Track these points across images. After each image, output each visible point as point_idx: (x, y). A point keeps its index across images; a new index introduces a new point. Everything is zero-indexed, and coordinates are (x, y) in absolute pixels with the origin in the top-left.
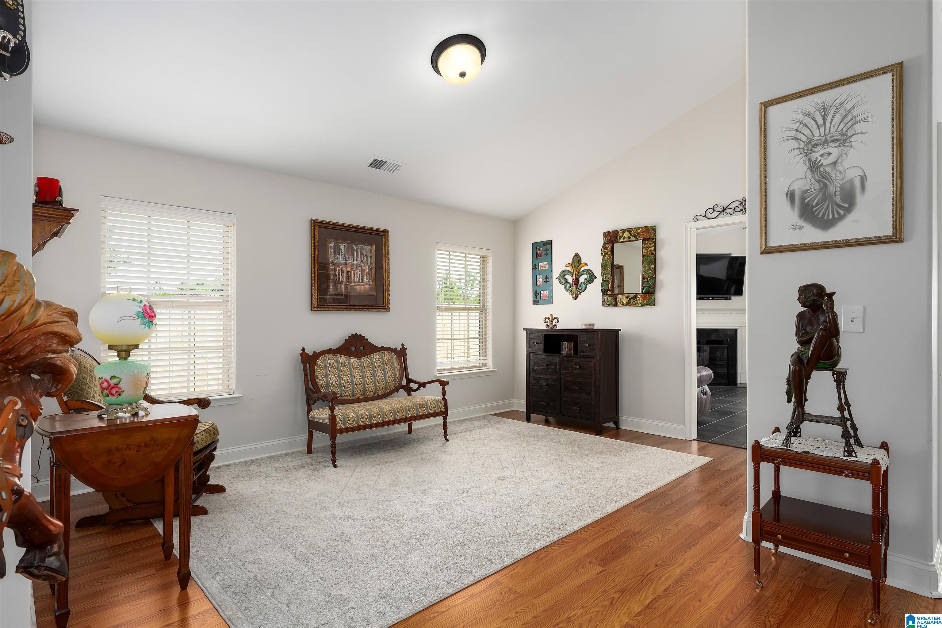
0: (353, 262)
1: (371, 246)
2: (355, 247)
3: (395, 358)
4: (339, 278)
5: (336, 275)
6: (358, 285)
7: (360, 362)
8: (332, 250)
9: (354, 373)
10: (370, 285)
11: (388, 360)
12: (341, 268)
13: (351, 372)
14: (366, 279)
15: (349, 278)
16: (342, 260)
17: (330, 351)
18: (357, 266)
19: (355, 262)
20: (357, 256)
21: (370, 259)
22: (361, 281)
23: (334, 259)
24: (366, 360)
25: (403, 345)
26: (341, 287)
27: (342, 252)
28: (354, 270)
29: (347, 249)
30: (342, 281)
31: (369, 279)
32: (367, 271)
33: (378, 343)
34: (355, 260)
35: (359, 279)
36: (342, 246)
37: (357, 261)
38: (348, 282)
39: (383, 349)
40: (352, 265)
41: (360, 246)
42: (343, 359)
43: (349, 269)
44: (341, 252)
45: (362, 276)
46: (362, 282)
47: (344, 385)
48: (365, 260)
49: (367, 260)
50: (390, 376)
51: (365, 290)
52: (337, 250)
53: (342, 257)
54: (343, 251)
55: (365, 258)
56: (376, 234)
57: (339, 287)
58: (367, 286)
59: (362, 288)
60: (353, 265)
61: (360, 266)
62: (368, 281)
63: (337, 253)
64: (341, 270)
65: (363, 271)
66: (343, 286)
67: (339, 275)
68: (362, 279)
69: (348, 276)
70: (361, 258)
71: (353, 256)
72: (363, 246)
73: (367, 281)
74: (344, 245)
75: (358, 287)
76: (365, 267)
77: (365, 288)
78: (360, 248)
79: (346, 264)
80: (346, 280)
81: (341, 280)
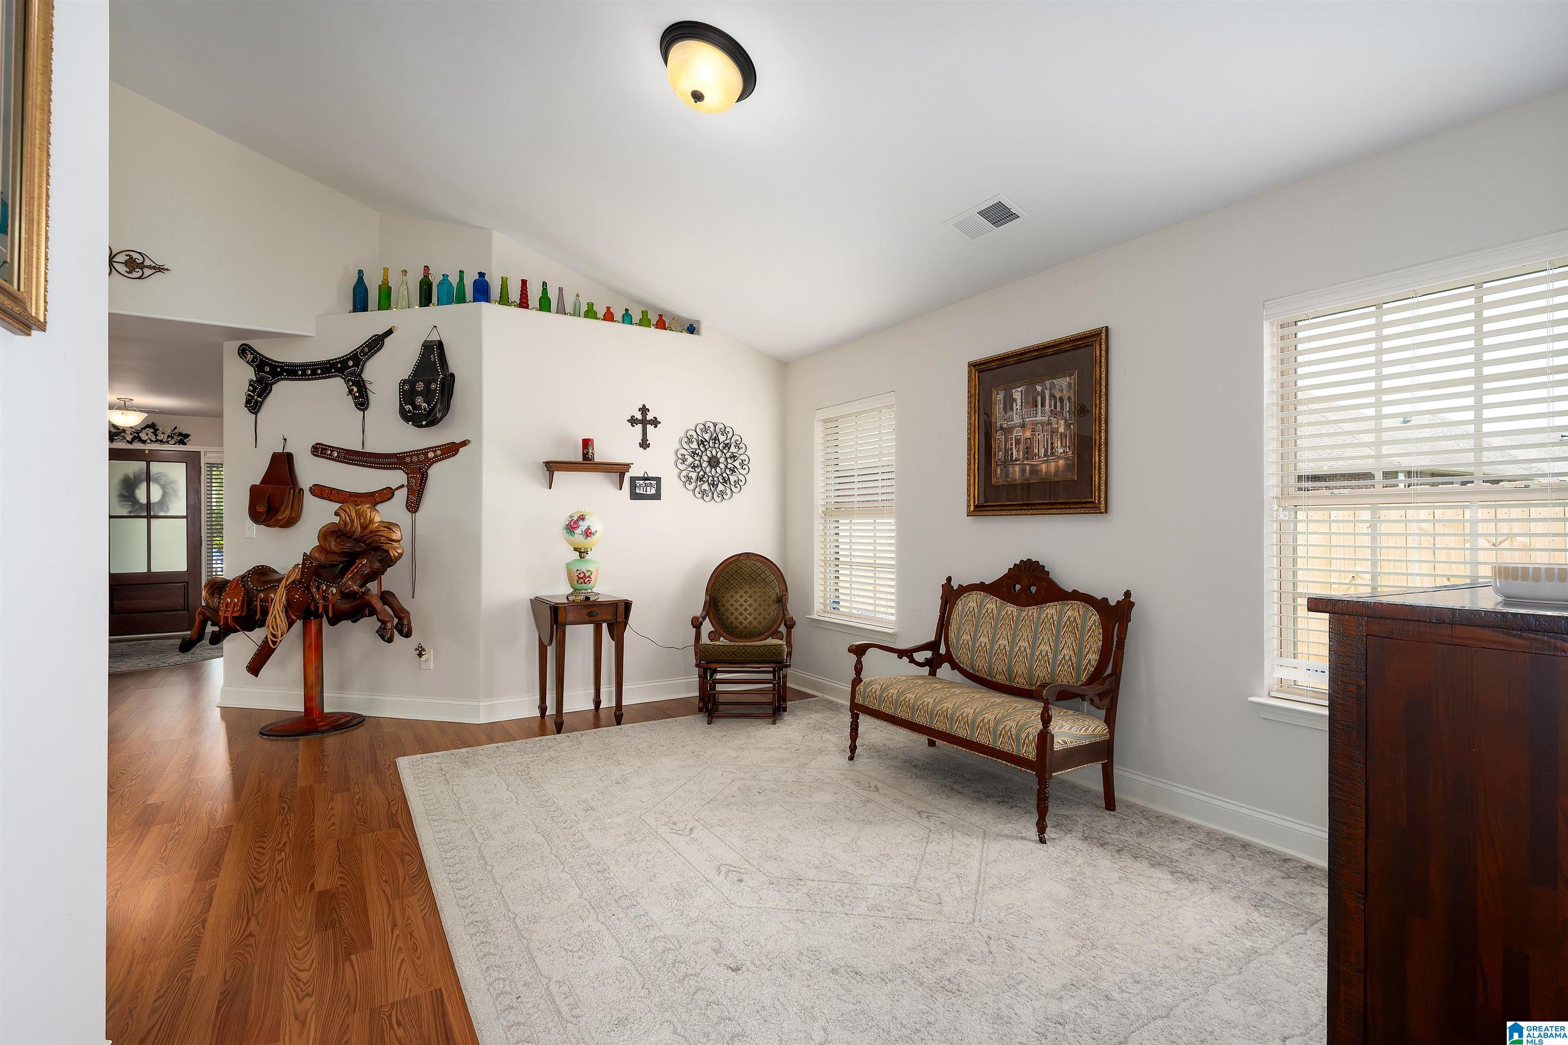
0: (1036, 419)
1: (1070, 376)
2: (1039, 388)
3: (1094, 618)
4: (1012, 454)
5: (1006, 450)
6: (1044, 462)
7: (1019, 615)
8: (1002, 406)
9: (1000, 633)
10: (1067, 459)
11: (1072, 621)
12: (1014, 434)
13: (1015, 633)
14: (1059, 447)
15: (1028, 452)
16: (1017, 420)
17: (981, 587)
18: (1042, 424)
19: (1039, 418)
20: (1043, 405)
21: (1068, 404)
22: (1051, 452)
23: (1005, 420)
24: (1030, 614)
25: (1128, 594)
26: (1014, 471)
27: (1017, 405)
28: (1037, 434)
29: (1025, 395)
30: (1017, 460)
31: (1065, 447)
32: (1062, 430)
33: (1068, 586)
34: (1040, 413)
35: (1046, 451)
36: (1017, 394)
37: (1043, 413)
38: (1027, 459)
39: (1076, 596)
40: (1033, 424)
41: (1048, 383)
42: (992, 604)
43: (1028, 434)
44: (1014, 405)
45: (1052, 444)
46: (1053, 454)
47: (977, 651)
48: (1058, 408)
49: (1062, 408)
50: (1067, 658)
51: (1057, 471)
52: (1009, 403)
53: (1016, 414)
54: (1019, 403)
55: (1058, 403)
56: (1079, 347)
57: (1011, 470)
58: (1061, 462)
59: (1051, 467)
60: (1035, 424)
61: (1048, 424)
62: (1064, 452)
63: (1008, 410)
64: (1016, 439)
65: (1054, 432)
66: (1017, 469)
67: (1011, 449)
68: (1052, 449)
69: (1027, 448)
70: (1050, 406)
71: (1036, 406)
72: (1055, 381)
73: (1061, 450)
74: (1020, 389)
75: (1044, 466)
76: (1057, 423)
77: (1057, 466)
78: (1048, 386)
79: (1023, 426)
80: (1023, 458)
81: (1014, 458)
